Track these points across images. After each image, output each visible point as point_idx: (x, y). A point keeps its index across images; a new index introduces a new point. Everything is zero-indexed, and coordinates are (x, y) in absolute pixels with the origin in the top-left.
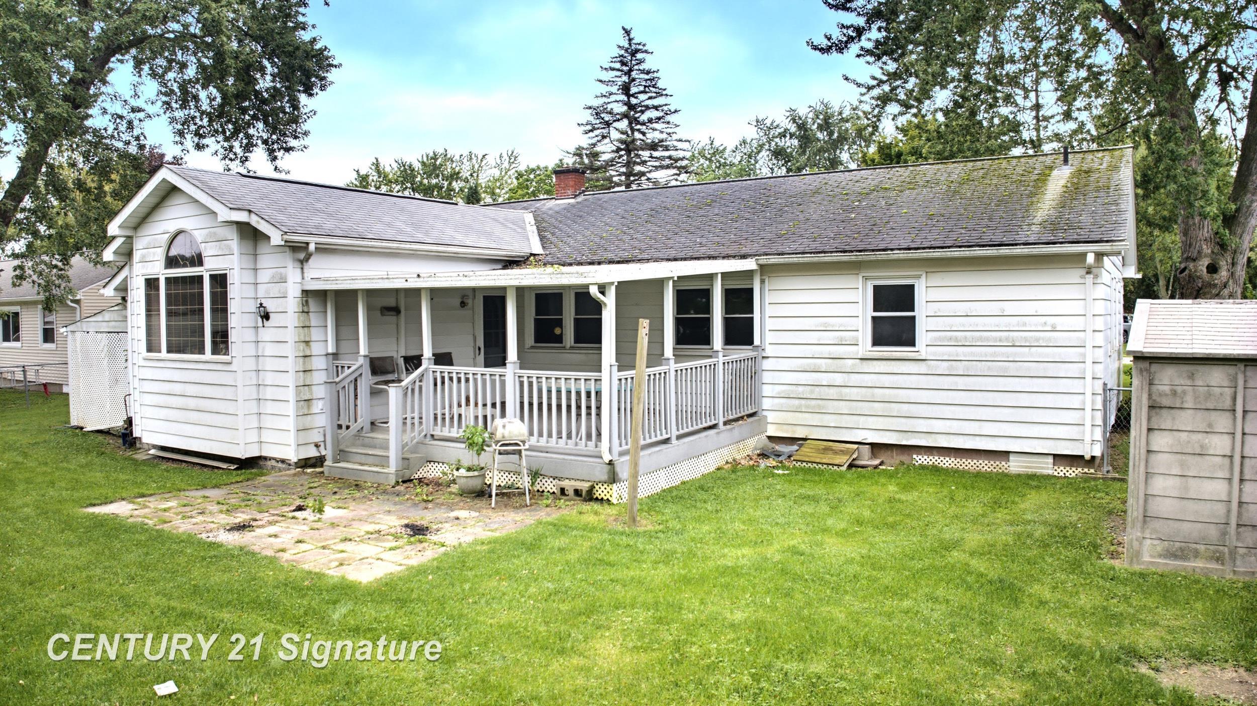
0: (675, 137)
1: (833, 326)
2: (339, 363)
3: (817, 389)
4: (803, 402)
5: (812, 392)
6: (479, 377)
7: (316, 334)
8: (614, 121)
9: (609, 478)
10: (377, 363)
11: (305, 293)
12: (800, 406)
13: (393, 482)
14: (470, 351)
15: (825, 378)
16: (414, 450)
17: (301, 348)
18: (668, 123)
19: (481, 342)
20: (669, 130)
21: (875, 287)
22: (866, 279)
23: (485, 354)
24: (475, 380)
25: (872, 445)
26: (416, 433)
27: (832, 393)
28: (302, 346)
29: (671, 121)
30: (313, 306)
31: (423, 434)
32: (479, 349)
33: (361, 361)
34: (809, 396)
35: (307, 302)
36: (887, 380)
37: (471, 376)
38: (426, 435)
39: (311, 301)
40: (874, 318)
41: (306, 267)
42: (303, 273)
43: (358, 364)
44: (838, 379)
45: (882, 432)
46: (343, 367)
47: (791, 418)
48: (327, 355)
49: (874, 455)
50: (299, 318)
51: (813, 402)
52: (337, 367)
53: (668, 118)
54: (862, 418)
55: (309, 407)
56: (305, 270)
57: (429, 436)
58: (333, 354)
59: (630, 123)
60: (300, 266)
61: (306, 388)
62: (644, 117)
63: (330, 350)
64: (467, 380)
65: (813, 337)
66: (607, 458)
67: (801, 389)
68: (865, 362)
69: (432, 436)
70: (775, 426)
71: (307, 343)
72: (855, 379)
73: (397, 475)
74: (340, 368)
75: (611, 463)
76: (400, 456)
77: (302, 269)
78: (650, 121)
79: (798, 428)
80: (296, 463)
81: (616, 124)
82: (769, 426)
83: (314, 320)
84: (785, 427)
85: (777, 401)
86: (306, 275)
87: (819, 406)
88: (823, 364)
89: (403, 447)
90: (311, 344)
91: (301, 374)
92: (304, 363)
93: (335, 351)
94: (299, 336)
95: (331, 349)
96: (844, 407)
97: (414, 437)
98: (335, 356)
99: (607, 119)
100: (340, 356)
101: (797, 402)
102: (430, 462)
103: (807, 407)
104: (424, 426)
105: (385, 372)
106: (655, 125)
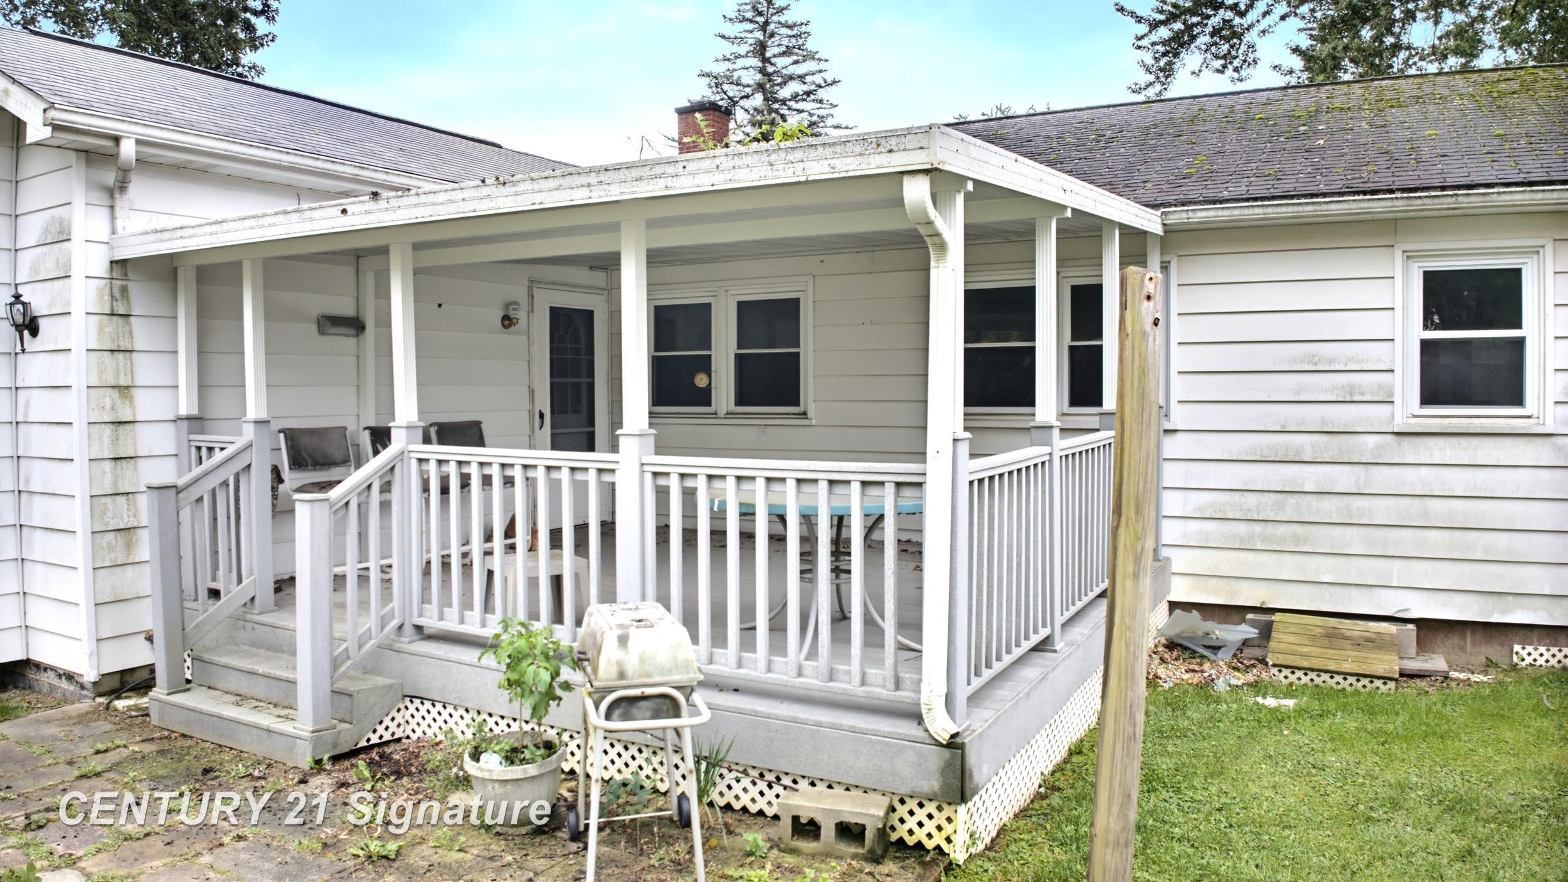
0: (830, 122)
1: (1331, 362)
2: (204, 439)
3: (1291, 500)
4: (1258, 528)
5: (1281, 507)
6: (540, 474)
7: (146, 370)
8: (742, 98)
9: (945, 785)
10: (305, 442)
11: (121, 266)
12: (1251, 537)
13: (306, 763)
14: (522, 420)
15: (1310, 477)
16: (370, 668)
17: (108, 403)
18: (821, 101)
19: (544, 403)
20: (822, 112)
21: (1427, 275)
22: (1409, 256)
23: (553, 426)
24: (530, 483)
25: (1420, 623)
26: (371, 621)
27: (1327, 508)
28: (109, 398)
29: (825, 98)
30: (141, 299)
31: (395, 623)
32: (542, 416)
33: (249, 433)
34: (1272, 517)
35: (124, 290)
36: (1460, 481)
37: (517, 473)
38: (401, 627)
39: (132, 287)
40: (1425, 345)
41: (121, 202)
42: (113, 218)
43: (241, 442)
44: (1343, 478)
45: (1443, 595)
46: (210, 449)
47: (1226, 562)
48: (178, 419)
49: (1423, 645)
50: (101, 328)
51: (1282, 529)
52: (199, 448)
53: (822, 94)
54: (1397, 564)
55: (129, 546)
56: (119, 212)
57: (408, 629)
58: (189, 418)
59: (766, 99)
60: (106, 201)
61: (121, 500)
62: (784, 93)
63: (183, 411)
64: (509, 482)
65: (1284, 386)
66: (941, 726)
67: (1253, 499)
68: (1408, 442)
69: (419, 628)
70: (1190, 579)
71: (124, 390)
72: (1382, 479)
73: (316, 742)
74: (204, 452)
75: (954, 744)
76: (326, 687)
77: (112, 207)
78: (795, 97)
79: (1244, 584)
80: (95, 684)
81: (742, 103)
82: (1175, 580)
83: (142, 334)
84: (1213, 582)
85: (1194, 525)
86: (120, 223)
87: (1296, 538)
88: (1307, 445)
89: (335, 663)
90: (135, 392)
91: (108, 465)
92: (115, 440)
93: (195, 411)
94: (101, 372)
95: (186, 406)
96: (1354, 540)
97: (368, 635)
98: (196, 422)
99: (731, 94)
100: (209, 425)
101: (1242, 528)
102: (412, 698)
103: (1265, 539)
104: (395, 604)
105: (324, 462)
106: (801, 105)
